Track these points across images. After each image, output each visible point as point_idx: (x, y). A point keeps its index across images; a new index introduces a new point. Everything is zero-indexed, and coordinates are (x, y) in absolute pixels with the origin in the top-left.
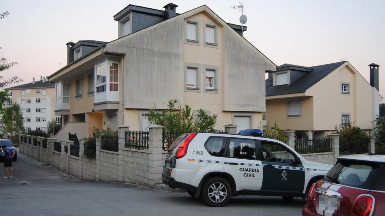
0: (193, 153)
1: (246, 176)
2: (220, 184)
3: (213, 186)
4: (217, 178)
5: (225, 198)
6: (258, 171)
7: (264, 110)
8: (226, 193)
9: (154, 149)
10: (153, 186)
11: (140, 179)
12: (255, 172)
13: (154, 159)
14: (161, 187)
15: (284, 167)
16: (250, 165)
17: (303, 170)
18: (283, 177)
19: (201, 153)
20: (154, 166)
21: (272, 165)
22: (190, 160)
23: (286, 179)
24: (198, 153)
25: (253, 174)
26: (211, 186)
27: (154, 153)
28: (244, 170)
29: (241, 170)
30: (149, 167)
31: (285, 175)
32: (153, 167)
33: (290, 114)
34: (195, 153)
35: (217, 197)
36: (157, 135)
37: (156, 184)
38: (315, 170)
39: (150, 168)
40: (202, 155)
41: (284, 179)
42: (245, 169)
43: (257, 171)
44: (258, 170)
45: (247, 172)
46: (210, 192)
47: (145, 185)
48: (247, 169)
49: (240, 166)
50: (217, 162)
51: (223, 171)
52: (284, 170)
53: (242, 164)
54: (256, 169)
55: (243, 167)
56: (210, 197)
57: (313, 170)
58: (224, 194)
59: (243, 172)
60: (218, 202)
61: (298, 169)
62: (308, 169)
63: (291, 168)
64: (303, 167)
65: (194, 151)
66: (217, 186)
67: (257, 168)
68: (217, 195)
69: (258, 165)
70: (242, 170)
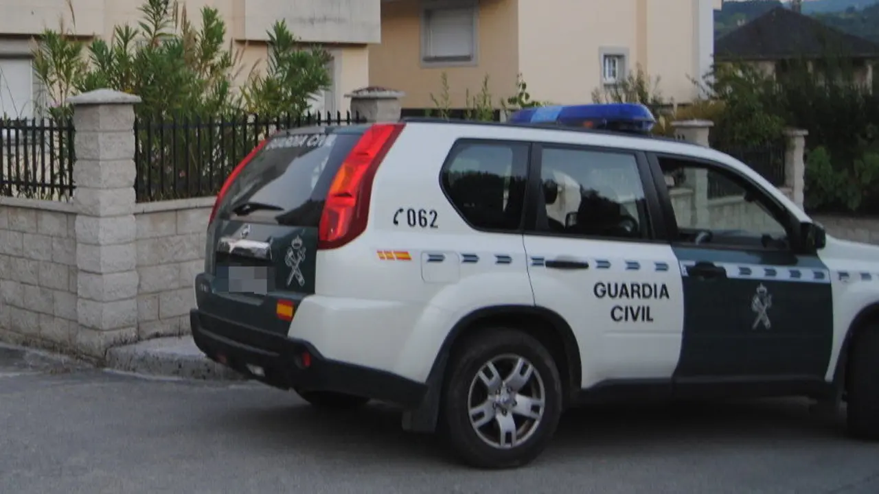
0: (396, 222)
1: (621, 318)
2: (516, 361)
3: (488, 374)
4: (505, 336)
5: (537, 424)
6: (665, 291)
7: (375, 36)
8: (542, 401)
9: (104, 197)
10: (99, 354)
11: (28, 323)
12: (656, 296)
13: (102, 236)
14: (142, 360)
15: (758, 272)
16: (633, 266)
17: (826, 280)
18: (756, 314)
19: (430, 219)
20: (103, 270)
21: (717, 264)
22: (385, 255)
23: (767, 323)
24: (417, 219)
25: (648, 308)
26: (481, 374)
27: (102, 213)
28: (613, 292)
29: (601, 290)
30: (73, 270)
31: (763, 304)
32: (100, 274)
33: (432, 54)
34: (402, 218)
35: (506, 423)
36: (113, 134)
37: (112, 346)
38: (866, 276)
39: (82, 278)
40: (433, 229)
41: (761, 322)
42: (616, 286)
43: (661, 295)
44: (664, 287)
45: (624, 302)
46: (474, 405)
47: (52, 346)
48: (624, 286)
49: (593, 275)
50: (504, 260)
51: (530, 302)
52: (757, 282)
53: (604, 264)
54: (655, 286)
55: (606, 277)
56: (476, 425)
57: (860, 276)
58: (535, 408)
59: (609, 303)
60: (508, 446)
61: (807, 275)
62: (843, 275)
63: (783, 273)
64: (824, 267)
65: (401, 210)
66: (505, 369)
67: (658, 279)
68: (504, 413)
69: (662, 267)
70: (604, 292)
